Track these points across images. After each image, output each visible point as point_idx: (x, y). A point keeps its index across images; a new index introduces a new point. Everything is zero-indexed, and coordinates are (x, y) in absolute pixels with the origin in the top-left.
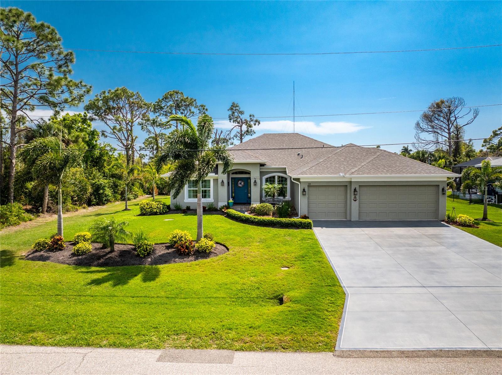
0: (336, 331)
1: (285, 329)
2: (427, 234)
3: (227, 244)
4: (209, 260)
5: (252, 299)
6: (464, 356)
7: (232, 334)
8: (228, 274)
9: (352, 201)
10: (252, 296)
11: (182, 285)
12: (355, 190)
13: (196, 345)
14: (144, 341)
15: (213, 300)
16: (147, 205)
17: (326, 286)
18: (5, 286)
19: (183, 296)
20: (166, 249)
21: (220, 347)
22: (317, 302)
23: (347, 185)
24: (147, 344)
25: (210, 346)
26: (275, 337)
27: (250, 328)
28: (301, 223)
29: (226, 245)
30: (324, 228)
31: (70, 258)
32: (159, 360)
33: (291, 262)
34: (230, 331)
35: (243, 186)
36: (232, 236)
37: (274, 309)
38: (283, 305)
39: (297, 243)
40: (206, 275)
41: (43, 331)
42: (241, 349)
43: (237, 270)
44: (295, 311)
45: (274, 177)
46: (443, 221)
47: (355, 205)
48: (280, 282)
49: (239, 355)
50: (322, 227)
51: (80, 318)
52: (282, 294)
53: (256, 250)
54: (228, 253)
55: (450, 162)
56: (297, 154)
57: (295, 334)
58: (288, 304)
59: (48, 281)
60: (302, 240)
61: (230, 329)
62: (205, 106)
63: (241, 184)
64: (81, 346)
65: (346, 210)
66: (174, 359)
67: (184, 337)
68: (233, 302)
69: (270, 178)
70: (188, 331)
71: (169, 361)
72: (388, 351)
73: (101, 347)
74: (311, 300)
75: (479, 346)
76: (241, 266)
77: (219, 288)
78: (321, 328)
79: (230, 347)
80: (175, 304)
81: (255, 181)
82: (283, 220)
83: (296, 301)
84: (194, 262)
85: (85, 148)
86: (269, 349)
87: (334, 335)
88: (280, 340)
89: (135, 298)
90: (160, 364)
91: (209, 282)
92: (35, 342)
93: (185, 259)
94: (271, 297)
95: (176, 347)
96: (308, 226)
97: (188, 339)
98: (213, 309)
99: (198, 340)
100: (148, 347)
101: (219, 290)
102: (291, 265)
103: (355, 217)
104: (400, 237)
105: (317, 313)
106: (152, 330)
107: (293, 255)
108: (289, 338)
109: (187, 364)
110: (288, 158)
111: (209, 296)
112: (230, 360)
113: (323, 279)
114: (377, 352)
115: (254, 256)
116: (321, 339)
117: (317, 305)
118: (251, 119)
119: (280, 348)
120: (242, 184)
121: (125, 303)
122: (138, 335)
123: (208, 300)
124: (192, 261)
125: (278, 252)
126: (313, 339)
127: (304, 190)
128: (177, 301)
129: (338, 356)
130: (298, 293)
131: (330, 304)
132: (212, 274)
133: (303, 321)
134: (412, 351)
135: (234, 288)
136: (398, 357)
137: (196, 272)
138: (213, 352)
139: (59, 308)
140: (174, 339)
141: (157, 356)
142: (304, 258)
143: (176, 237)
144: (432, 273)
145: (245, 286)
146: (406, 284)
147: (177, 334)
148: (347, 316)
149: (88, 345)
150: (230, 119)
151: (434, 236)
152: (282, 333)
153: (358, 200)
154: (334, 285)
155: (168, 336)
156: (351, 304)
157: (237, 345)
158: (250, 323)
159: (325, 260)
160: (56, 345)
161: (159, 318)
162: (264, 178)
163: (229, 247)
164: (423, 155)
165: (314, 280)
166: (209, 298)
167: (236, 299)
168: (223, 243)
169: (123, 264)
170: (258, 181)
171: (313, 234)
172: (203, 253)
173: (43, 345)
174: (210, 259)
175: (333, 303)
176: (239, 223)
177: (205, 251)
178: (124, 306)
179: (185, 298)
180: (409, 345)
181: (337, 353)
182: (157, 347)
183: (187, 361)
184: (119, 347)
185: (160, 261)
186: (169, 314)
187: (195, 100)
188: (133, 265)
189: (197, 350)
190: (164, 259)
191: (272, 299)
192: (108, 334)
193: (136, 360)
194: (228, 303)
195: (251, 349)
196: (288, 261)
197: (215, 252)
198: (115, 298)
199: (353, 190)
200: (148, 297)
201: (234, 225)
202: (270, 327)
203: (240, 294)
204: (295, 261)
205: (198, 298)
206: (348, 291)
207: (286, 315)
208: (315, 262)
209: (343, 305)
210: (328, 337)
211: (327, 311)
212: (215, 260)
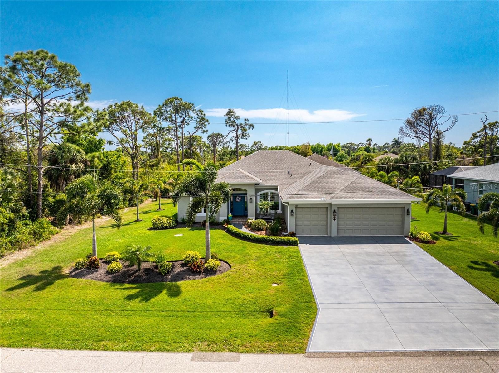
0: (307, 338)
1: (273, 337)
2: (390, 251)
3: (230, 261)
4: (215, 277)
5: (250, 312)
6: (388, 356)
7: (238, 342)
8: (231, 290)
9: (332, 220)
10: (250, 310)
11: (198, 300)
12: (334, 211)
13: (215, 349)
14: (180, 347)
15: (222, 313)
16: (159, 220)
17: (304, 302)
18: (64, 302)
19: (199, 310)
20: (181, 267)
21: (230, 351)
22: (296, 316)
23: (328, 207)
24: (182, 349)
25: (224, 349)
26: (267, 343)
27: (250, 336)
28: (289, 241)
29: (229, 262)
30: (308, 245)
31: (106, 276)
32: (192, 360)
33: (280, 279)
34: (236, 339)
35: (240, 201)
36: (233, 254)
37: (266, 321)
38: (273, 318)
39: (285, 261)
40: (215, 291)
41: (109, 340)
42: (244, 352)
43: (238, 286)
44: (281, 323)
45: (267, 193)
46: (407, 237)
47: (334, 224)
48: (271, 298)
49: (243, 356)
50: (306, 244)
51: (130, 329)
52: (272, 308)
53: (252, 267)
54: (230, 270)
55: (429, 166)
56: (287, 172)
57: (280, 341)
58: (276, 317)
59: (95, 297)
60: (289, 257)
61: (236, 337)
62: (203, 111)
63: (238, 199)
64: (138, 351)
65: (327, 228)
66: (201, 359)
67: (206, 343)
68: (237, 314)
69: (264, 194)
70: (208, 339)
71: (198, 361)
72: (339, 353)
73: (151, 351)
74: (292, 315)
75: (399, 348)
76: (241, 283)
77: (226, 303)
78: (298, 336)
79: (237, 351)
80: (195, 317)
81: (251, 198)
82: (275, 238)
83: (282, 315)
84: (204, 279)
85: (100, 165)
86: (262, 352)
87: (306, 341)
88: (270, 345)
89: (165, 312)
90: (193, 363)
91: (218, 297)
92: (106, 349)
93: (197, 276)
94: (264, 310)
95: (202, 351)
96: (295, 244)
97: (208, 345)
98: (222, 321)
99: (215, 346)
100: (183, 351)
101: (226, 305)
102: (280, 282)
103: (334, 234)
104: (368, 254)
105: (296, 324)
106: (184, 338)
107: (282, 272)
108: (276, 344)
109: (211, 363)
110: (279, 176)
111: (219, 310)
112: (237, 360)
113: (303, 296)
114: (332, 353)
115: (251, 273)
116: (297, 344)
117: (296, 318)
118: (246, 123)
119: (269, 351)
120: (240, 199)
121: (158, 316)
122: (175, 342)
123: (218, 313)
124: (202, 278)
125: (270, 270)
126: (292, 345)
127: (292, 211)
128: (196, 314)
129: (307, 357)
130: (283, 308)
131: (306, 318)
132: (219, 290)
133: (286, 331)
134: (355, 353)
135: (237, 303)
136: (345, 357)
137: (207, 289)
138: (226, 354)
139: (112, 321)
140: (199, 345)
141: (190, 358)
142: (290, 276)
143: (189, 257)
144: (384, 290)
145: (245, 301)
146: (363, 301)
147: (201, 342)
148: (317, 327)
149: (143, 350)
150: (227, 124)
151: (395, 254)
152: (271, 340)
153: (337, 220)
154: (310, 302)
155: (195, 343)
156: (321, 317)
157: (242, 349)
158: (249, 332)
159: (305, 278)
160: (121, 350)
161: (186, 329)
162: (259, 194)
163: (231, 265)
164: (406, 158)
165: (296, 297)
166: (219, 311)
167: (239, 312)
168: (226, 260)
169: (148, 281)
170: (254, 198)
171: (298, 252)
172: (211, 271)
173: (112, 350)
174: (217, 276)
175: (308, 317)
176: (238, 239)
177: (213, 269)
178: (159, 319)
179: (201, 312)
180: (354, 348)
181: (306, 355)
182: (189, 351)
183: (210, 361)
184: (163, 351)
185: (178, 278)
186: (192, 325)
187: (193, 104)
188: (157, 281)
189: (216, 353)
190: (180, 277)
191: (264, 312)
192: (154, 342)
193: (177, 360)
194: (233, 316)
195: (250, 352)
196: (278, 278)
197: (220, 269)
198: (150, 312)
199: (332, 211)
200: (174, 311)
201: (234, 241)
202: (263, 336)
203: (241, 308)
204: (283, 278)
205: (211, 312)
206: (320, 306)
207: (274, 326)
208: (298, 279)
209: (315, 318)
210: (302, 343)
211: (303, 323)
212: (221, 277)
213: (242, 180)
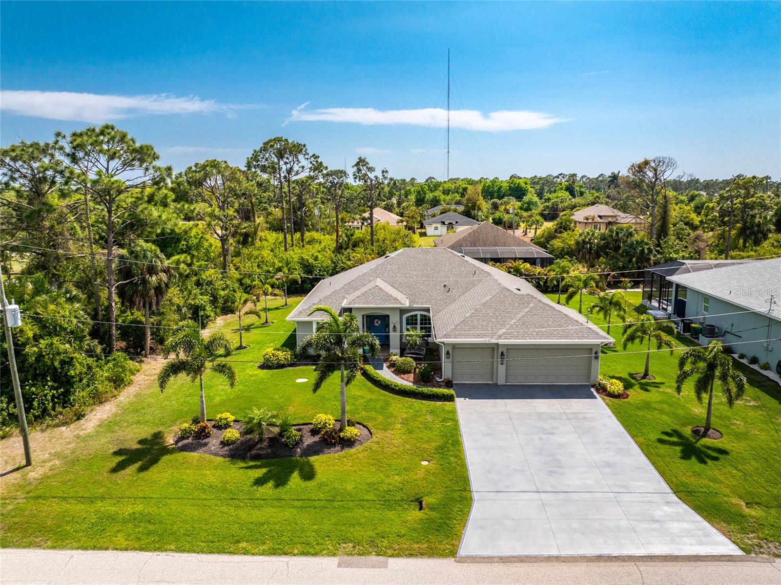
0: (459, 538)
1: (423, 537)
2: (568, 411)
3: (370, 425)
4: (352, 451)
5: (397, 502)
6: (541, 561)
7: (385, 543)
8: (374, 470)
9: (499, 364)
10: (397, 499)
11: (336, 485)
12: (502, 353)
13: (361, 552)
14: (324, 550)
15: (365, 503)
16: (273, 356)
17: (459, 490)
18: (180, 488)
19: (339, 498)
20: (311, 435)
21: (378, 555)
22: (448, 510)
23: (494, 348)
24: (326, 552)
25: (371, 553)
26: (416, 545)
27: (398, 536)
28: (443, 395)
29: (369, 427)
30: (467, 399)
31: (222, 448)
32: (339, 566)
33: (431, 455)
34: (383, 540)
35: (380, 325)
36: (373, 414)
37: (415, 515)
38: (422, 511)
39: (438, 426)
40: (355, 472)
41: (246, 542)
42: (392, 556)
43: (382, 465)
44: (432, 519)
45: (416, 315)
46: (593, 386)
47: (502, 369)
48: (420, 483)
49: (391, 561)
50: (465, 397)
51: (266, 526)
52: (422, 497)
53: (396, 436)
54: (371, 440)
55: (649, 249)
56: (442, 285)
57: (430, 542)
58: (427, 511)
59: (215, 480)
60: (443, 421)
61: (383, 537)
62: (318, 157)
63: (377, 322)
64: (280, 555)
65: (493, 373)
66: (348, 565)
67: (351, 545)
68: (382, 505)
69: (412, 316)
70: (352, 539)
71: (345, 567)
72: (492, 557)
73: (294, 555)
74: (444, 508)
75: (554, 552)
76: (385, 459)
77: (369, 489)
78: (449, 537)
79: (384, 554)
80: (334, 508)
81: (395, 326)
82: (425, 390)
83: (432, 509)
84: (340, 453)
86: (411, 555)
87: (458, 543)
88: (419, 548)
89: (300, 502)
90: (340, 569)
91: (359, 481)
92: (246, 552)
93: (332, 449)
94: (413, 499)
95: (348, 555)
96: (450, 398)
97: (354, 547)
98: (366, 514)
99: (361, 548)
100: (328, 555)
101: (368, 491)
102: (430, 458)
103: (501, 381)
104: (540, 415)
105: (448, 522)
106: (327, 539)
107: (434, 444)
108: (425, 546)
109: (359, 569)
110: (432, 292)
111: (362, 498)
112: (385, 565)
113: (457, 482)
114: (484, 558)
115: (396, 445)
116: (448, 547)
117: (448, 513)
118: (383, 176)
119: (419, 554)
120: (379, 322)
121: (293, 507)
122: (318, 544)
123: (361, 503)
124: (338, 451)
125: (419, 440)
126: (442, 547)
127: (448, 352)
128: (336, 504)
129: (458, 562)
130: (435, 499)
131: (459, 513)
132: (360, 470)
133: (437, 530)
134: (508, 557)
135: (381, 489)
136: (497, 562)
137: (346, 468)
138: (373, 558)
139: (243, 514)
140: (344, 547)
141: (337, 563)
142: (443, 451)
143: (320, 423)
144: (551, 473)
145: (390, 487)
146: (525, 489)
147: (346, 543)
148: (470, 524)
149: (285, 554)
150: (355, 178)
152: (421, 542)
153: (505, 364)
154: (465, 490)
155: (339, 544)
156: (477, 511)
157: (390, 552)
158: (396, 531)
159: (461, 454)
160: (262, 554)
161: (327, 526)
162: (405, 317)
163: (371, 431)
164: (617, 234)
165: (449, 483)
166: (361, 500)
167: (384, 501)
168: (365, 424)
169: (274, 455)
170: (398, 326)
171: (454, 412)
172: (349, 443)
173: (253, 554)
174: (355, 449)
175: (461, 511)
176: (379, 389)
177: (350, 439)
178: (295, 511)
179: (341, 501)
180: (507, 552)
181: (457, 559)
182: (334, 555)
183: (358, 567)
184: (307, 555)
185: (309, 451)
186: (334, 520)
187: (305, 146)
188: (285, 456)
189: (363, 557)
191: (413, 501)
192: (296, 544)
193: (323, 566)
194: (378, 506)
195: (398, 555)
196: (428, 453)
197: (359, 439)
198: (284, 502)
199: (500, 353)
200: (311, 500)
201: (374, 392)
202: (412, 536)
203: (387, 496)
204: (435, 454)
205: (353, 501)
206: (476, 496)
207: (424, 523)
208: (452, 456)
209: (469, 512)
210: (453, 545)
211: (455, 519)
212: (361, 450)
213: (383, 302)
